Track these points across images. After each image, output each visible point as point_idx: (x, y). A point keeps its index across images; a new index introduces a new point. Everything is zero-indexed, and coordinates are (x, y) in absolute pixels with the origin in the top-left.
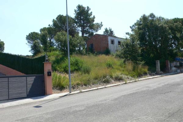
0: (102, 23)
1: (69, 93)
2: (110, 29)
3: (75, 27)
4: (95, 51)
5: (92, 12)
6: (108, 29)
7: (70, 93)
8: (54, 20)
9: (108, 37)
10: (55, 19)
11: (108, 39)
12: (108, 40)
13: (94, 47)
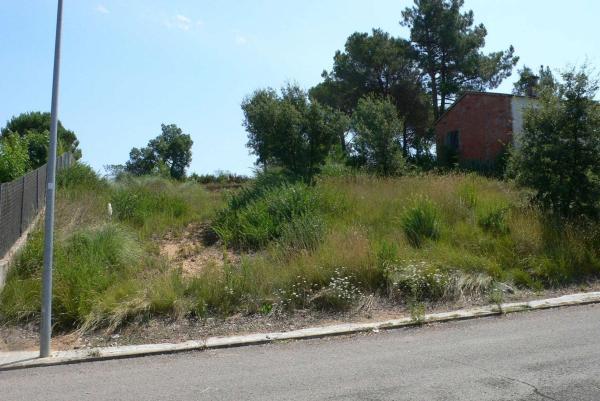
0: (512, 49)
1: (37, 353)
2: (545, 69)
3: (417, 73)
4: (456, 161)
5: (471, 13)
6: (536, 72)
7: (41, 356)
8: (338, 53)
9: (510, 101)
10: (343, 51)
11: (510, 108)
12: (510, 113)
13: (460, 143)
